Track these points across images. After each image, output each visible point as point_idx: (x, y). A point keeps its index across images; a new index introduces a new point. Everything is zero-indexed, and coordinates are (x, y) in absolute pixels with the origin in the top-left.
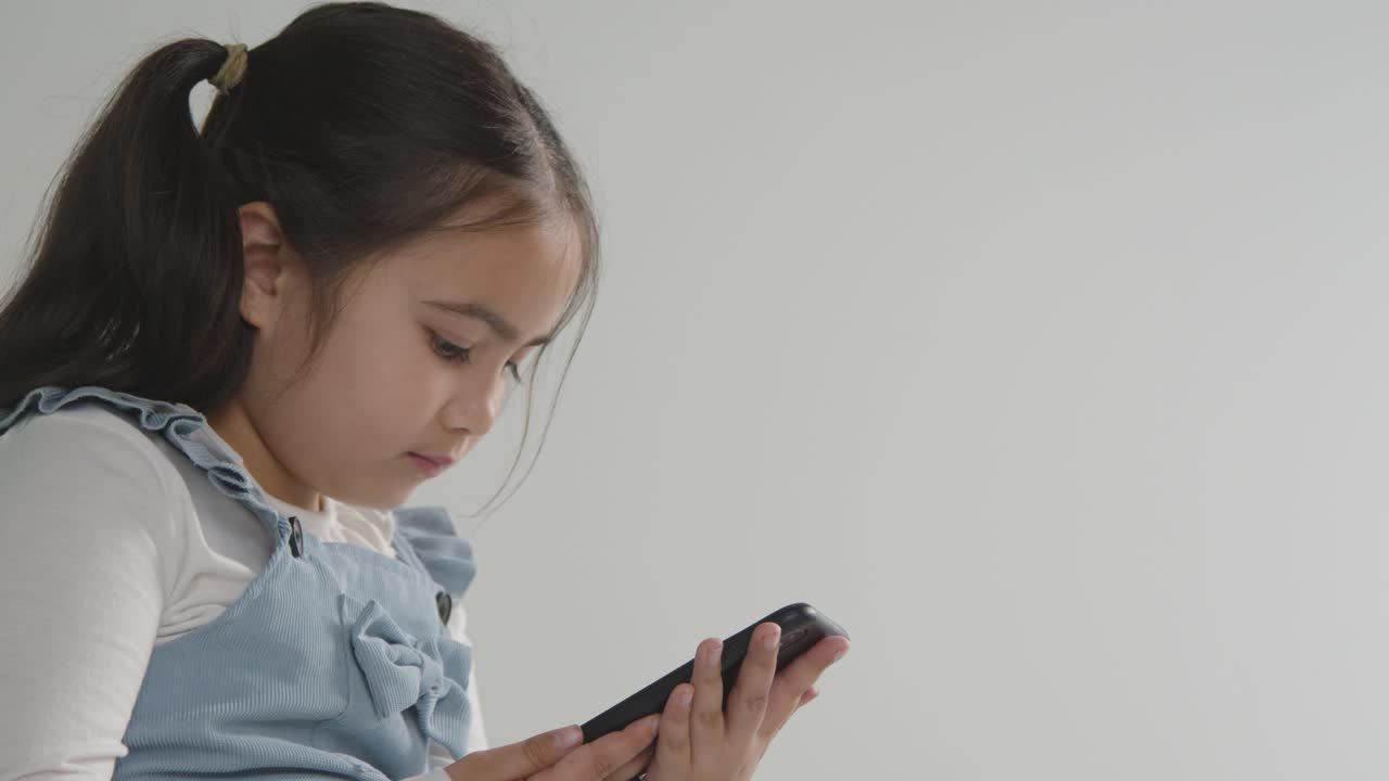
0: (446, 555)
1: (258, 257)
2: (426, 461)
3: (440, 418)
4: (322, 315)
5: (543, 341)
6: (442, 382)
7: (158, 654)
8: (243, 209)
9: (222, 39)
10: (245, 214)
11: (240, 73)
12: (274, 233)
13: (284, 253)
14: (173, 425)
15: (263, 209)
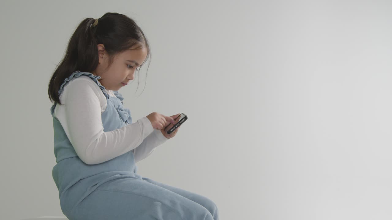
0: (119, 96)
1: (100, 52)
2: (124, 84)
3: (126, 78)
4: (110, 62)
5: (141, 66)
6: (128, 72)
7: (102, 114)
8: (98, 45)
9: (94, 18)
10: (99, 46)
11: (97, 24)
12: (103, 48)
13: (105, 51)
14: (97, 78)
15: (102, 45)
